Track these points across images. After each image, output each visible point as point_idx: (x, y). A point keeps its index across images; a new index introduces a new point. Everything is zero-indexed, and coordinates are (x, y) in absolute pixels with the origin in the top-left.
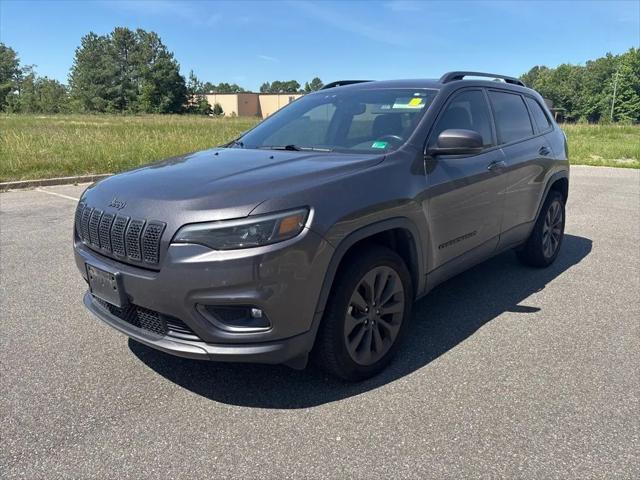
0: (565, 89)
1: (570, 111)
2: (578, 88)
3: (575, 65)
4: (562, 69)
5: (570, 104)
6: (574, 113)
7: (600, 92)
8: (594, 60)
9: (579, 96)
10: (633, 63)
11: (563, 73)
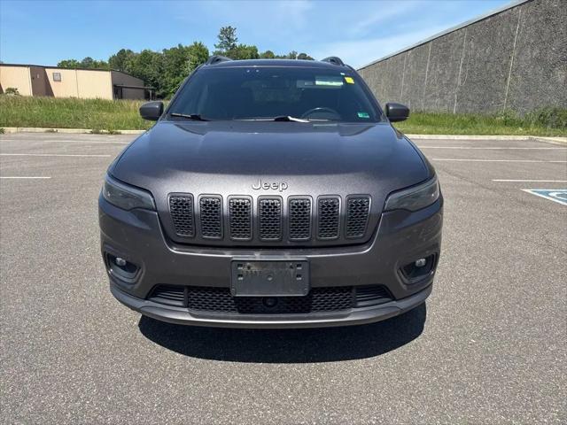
0: (151, 71)
1: (158, 90)
2: (161, 71)
3: (155, 51)
4: (145, 54)
5: (157, 83)
6: (162, 91)
7: (178, 75)
8: (169, 49)
9: (163, 77)
10: (198, 54)
11: (146, 57)
